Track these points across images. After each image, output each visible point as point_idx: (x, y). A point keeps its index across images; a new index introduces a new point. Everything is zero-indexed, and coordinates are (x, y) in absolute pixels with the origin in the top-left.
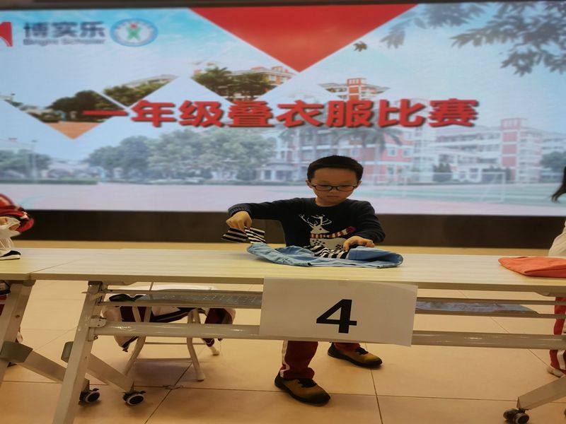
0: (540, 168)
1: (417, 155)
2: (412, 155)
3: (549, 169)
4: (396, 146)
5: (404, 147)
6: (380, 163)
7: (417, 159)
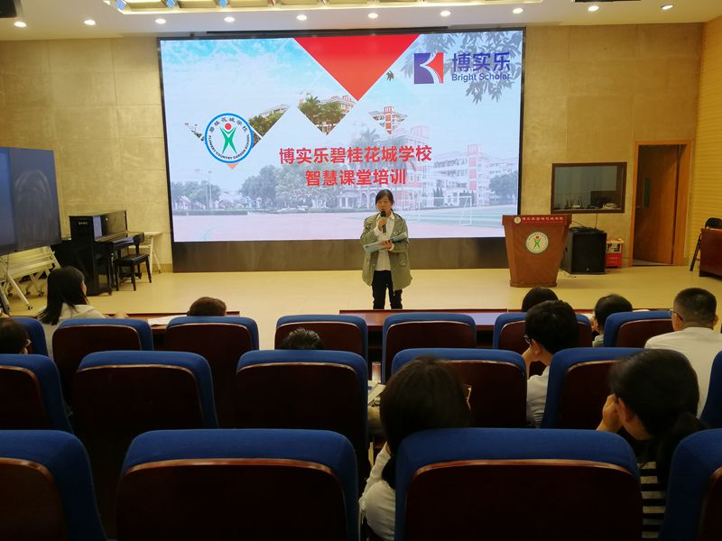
0: (489, 191)
1: (424, 180)
2: (422, 181)
3: (494, 192)
4: (413, 172)
5: (418, 172)
6: (405, 189)
7: (425, 184)
